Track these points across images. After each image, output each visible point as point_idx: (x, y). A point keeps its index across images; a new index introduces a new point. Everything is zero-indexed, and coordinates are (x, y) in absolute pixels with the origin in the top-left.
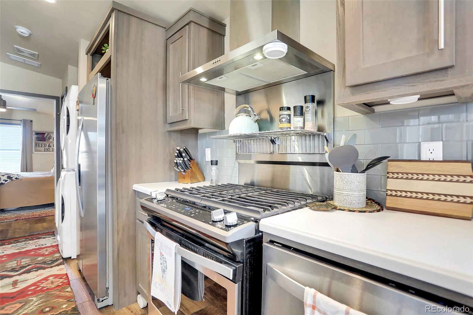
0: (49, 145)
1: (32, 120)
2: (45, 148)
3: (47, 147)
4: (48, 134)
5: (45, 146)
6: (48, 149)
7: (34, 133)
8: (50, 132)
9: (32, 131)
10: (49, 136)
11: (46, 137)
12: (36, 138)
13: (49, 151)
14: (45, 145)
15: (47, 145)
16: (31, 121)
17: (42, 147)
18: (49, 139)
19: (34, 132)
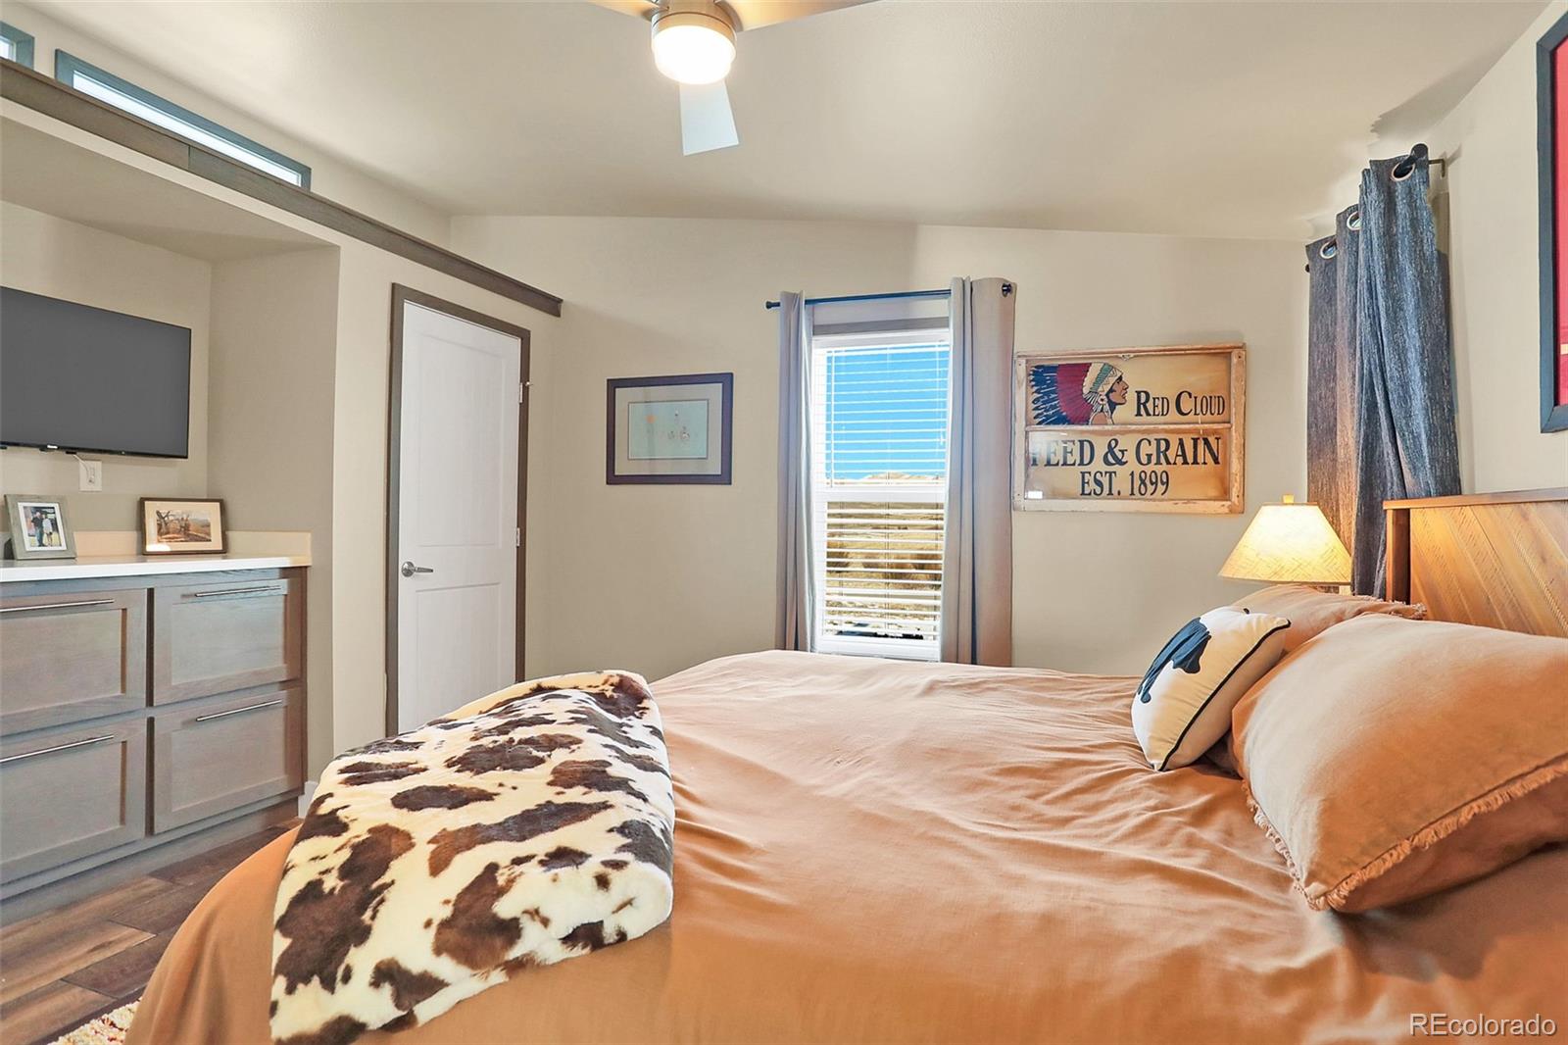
0: (1111, 450)
1: (1011, 279)
2: (1083, 473)
3: (1098, 465)
4: (1107, 370)
5: (1086, 461)
6: (1105, 481)
7: (1021, 370)
8: (1116, 355)
9: (1009, 356)
10: (1112, 380)
11: (1094, 392)
12: (1035, 401)
13: (1110, 493)
14: (1086, 445)
15: (1101, 450)
16: (1008, 289)
17: (1065, 464)
18: (1113, 406)
19: (1023, 361)
